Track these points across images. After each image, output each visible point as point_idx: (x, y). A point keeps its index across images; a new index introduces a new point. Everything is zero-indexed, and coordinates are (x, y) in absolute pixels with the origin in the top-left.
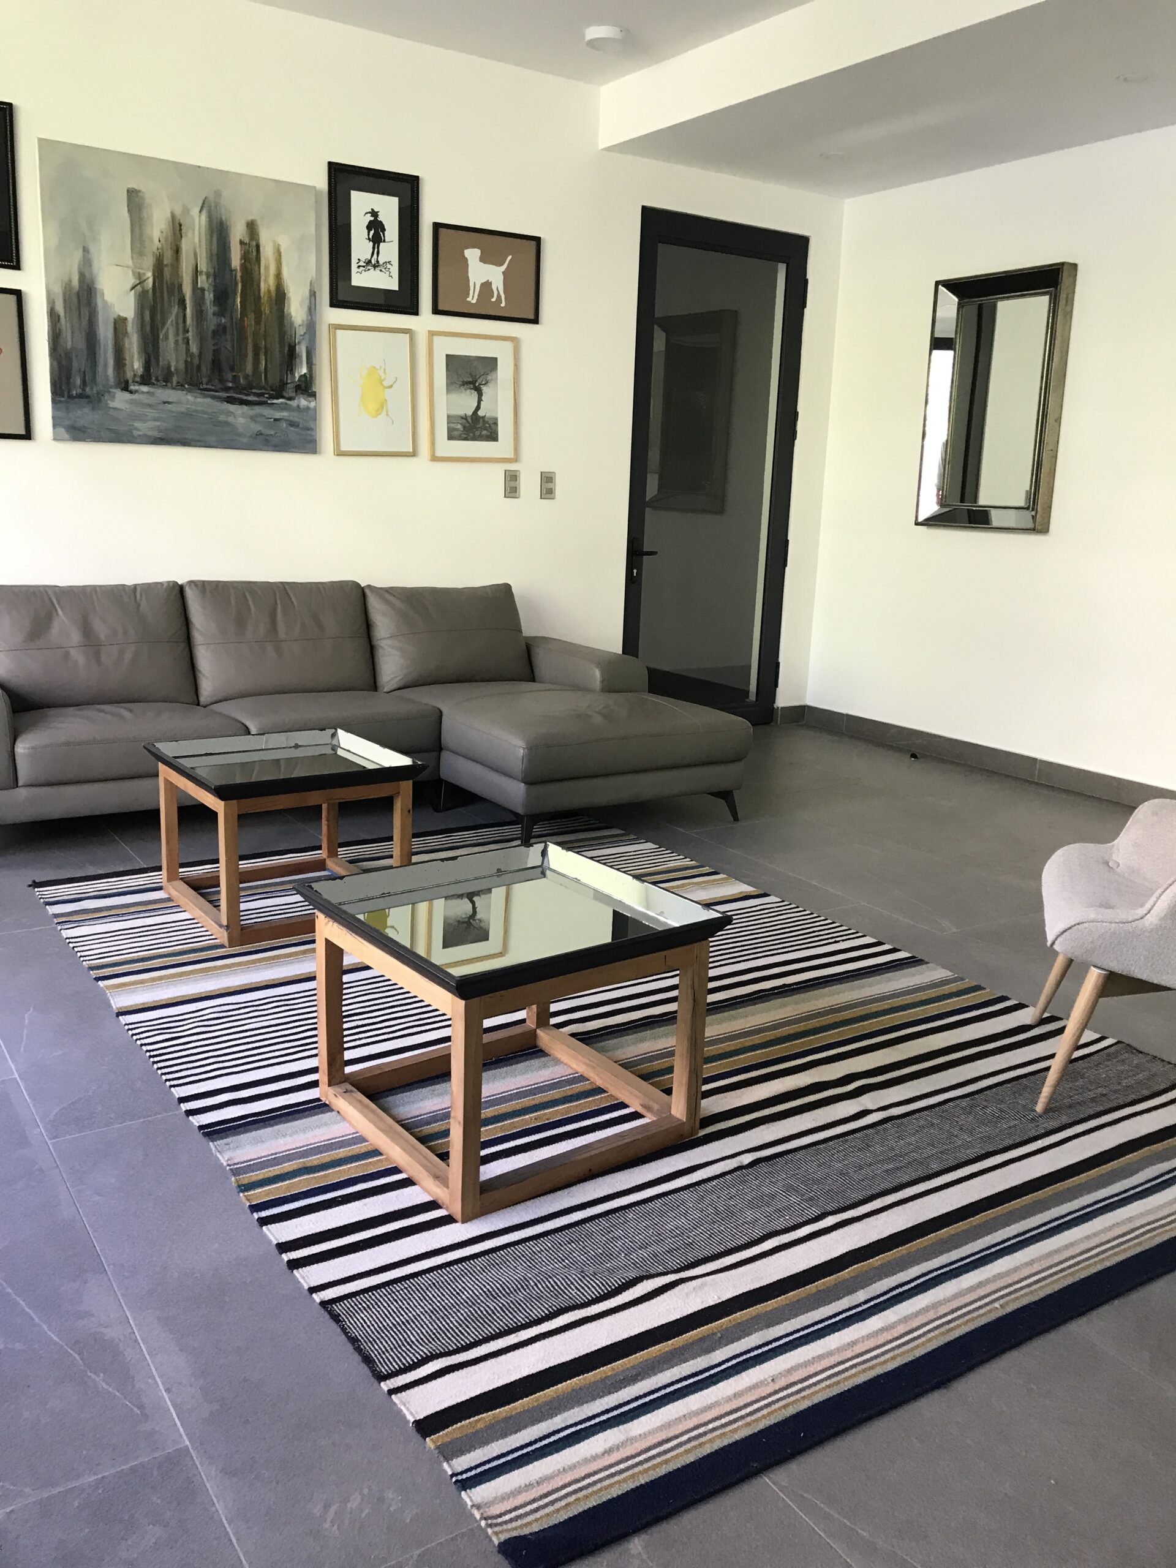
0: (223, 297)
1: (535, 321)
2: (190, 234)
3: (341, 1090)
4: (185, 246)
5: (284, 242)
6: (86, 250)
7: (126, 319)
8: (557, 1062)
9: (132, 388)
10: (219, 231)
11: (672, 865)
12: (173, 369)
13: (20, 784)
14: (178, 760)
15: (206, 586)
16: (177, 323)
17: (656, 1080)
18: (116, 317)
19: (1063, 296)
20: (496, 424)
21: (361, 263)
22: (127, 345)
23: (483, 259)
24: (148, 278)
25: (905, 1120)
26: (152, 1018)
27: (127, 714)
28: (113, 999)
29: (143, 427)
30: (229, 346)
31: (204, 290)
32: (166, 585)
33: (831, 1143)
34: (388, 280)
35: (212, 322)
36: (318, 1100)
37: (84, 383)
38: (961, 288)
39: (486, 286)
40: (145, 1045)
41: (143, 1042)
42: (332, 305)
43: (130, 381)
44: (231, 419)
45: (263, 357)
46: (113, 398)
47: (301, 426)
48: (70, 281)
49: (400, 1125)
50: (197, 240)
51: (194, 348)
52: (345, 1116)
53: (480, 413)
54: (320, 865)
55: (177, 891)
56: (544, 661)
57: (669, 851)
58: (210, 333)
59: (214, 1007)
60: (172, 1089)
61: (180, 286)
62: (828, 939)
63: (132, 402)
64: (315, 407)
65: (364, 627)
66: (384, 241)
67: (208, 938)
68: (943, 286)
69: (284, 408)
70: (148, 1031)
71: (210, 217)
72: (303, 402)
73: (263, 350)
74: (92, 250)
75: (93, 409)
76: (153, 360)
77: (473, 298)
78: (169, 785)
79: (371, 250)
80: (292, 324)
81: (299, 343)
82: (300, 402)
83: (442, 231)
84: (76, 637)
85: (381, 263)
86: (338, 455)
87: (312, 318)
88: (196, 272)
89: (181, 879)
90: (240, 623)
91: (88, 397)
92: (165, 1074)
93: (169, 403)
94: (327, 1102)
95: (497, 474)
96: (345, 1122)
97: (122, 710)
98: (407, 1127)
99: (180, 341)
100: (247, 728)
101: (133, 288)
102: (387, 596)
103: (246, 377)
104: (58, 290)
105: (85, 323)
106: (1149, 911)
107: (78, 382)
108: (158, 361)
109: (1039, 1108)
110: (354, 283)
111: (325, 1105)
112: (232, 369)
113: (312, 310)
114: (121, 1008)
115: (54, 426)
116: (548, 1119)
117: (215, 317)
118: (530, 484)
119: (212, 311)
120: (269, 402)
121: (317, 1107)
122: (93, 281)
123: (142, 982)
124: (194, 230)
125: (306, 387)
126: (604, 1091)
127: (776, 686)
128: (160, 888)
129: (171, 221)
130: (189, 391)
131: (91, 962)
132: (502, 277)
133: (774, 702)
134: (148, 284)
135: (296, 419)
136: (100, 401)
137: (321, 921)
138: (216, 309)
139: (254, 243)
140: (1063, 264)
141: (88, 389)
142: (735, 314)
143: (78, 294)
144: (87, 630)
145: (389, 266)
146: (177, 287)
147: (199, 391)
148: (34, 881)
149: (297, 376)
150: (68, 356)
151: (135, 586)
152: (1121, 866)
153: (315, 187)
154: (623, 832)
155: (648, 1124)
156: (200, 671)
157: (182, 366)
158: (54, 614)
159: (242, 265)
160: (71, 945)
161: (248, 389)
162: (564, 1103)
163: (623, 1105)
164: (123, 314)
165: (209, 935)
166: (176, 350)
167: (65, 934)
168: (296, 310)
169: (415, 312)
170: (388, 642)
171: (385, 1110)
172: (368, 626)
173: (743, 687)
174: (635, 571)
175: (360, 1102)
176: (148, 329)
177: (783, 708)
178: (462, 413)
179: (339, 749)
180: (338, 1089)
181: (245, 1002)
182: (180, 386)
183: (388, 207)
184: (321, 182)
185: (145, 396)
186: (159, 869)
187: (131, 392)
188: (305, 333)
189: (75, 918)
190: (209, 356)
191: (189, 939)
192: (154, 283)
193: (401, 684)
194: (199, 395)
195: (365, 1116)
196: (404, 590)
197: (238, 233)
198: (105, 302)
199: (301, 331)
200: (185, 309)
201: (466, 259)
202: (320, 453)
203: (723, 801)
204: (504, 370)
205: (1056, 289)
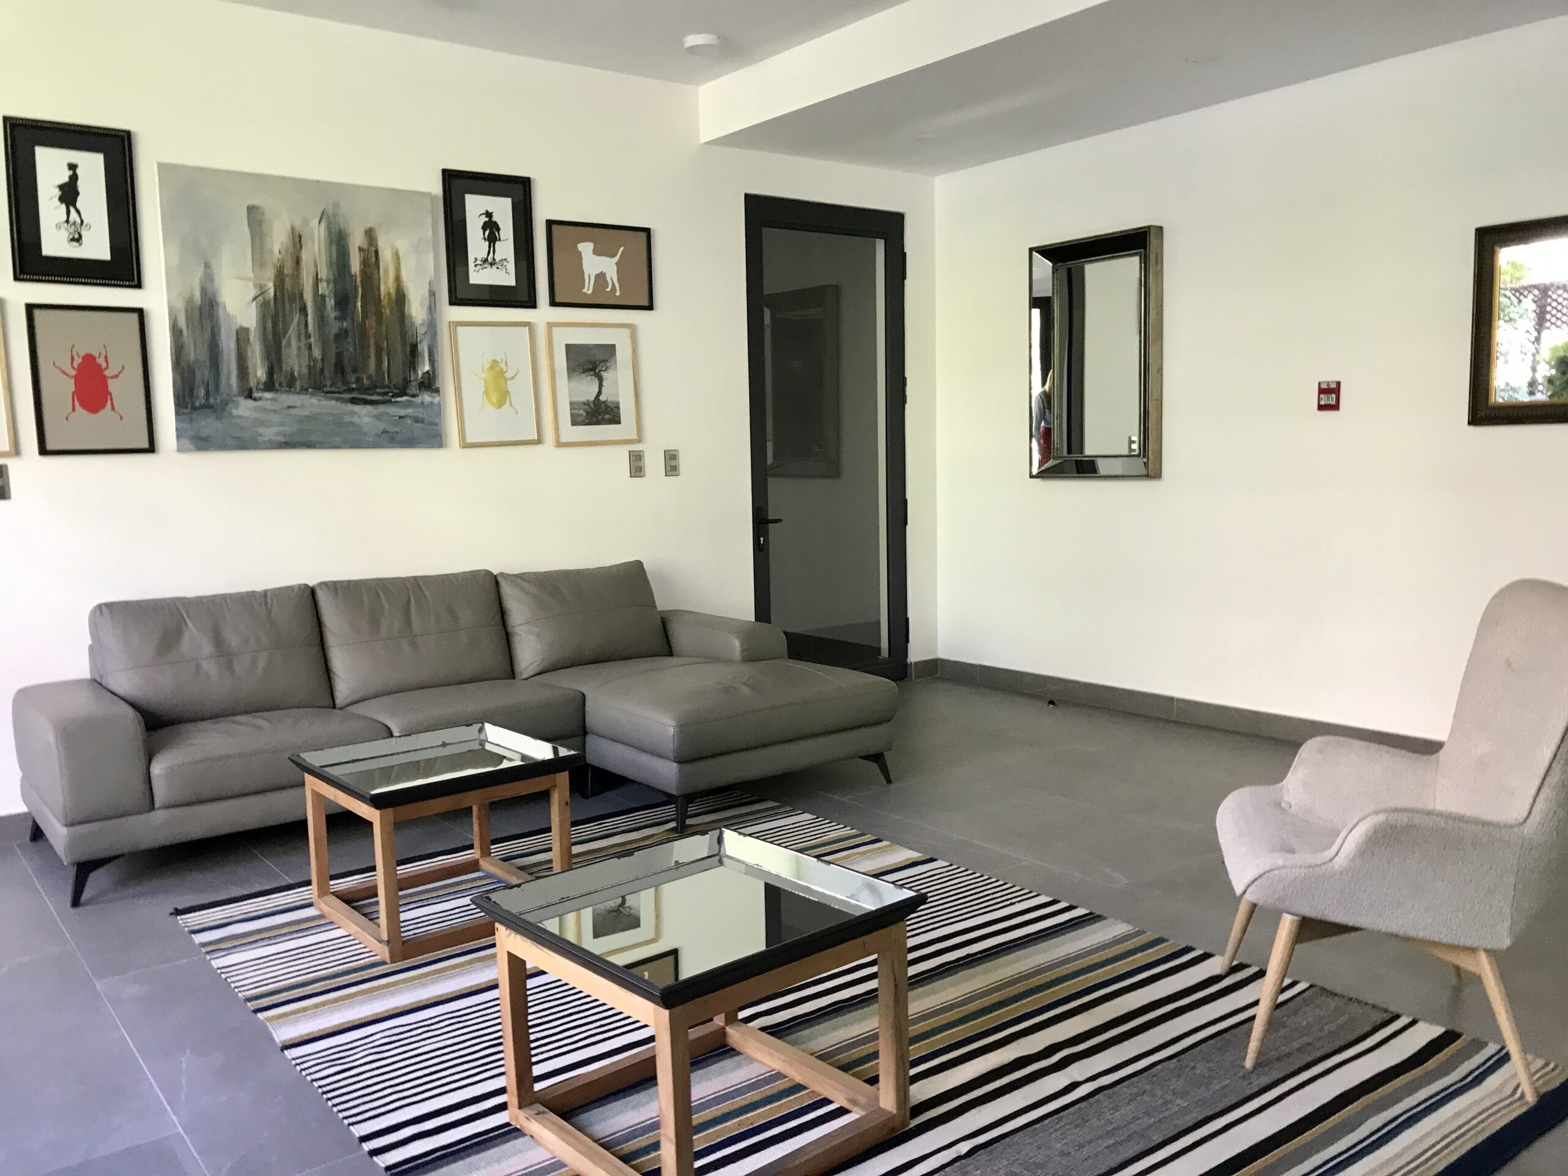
0: (344, 302)
1: (650, 307)
2: (309, 244)
3: (533, 1113)
4: (305, 255)
5: (402, 245)
6: (207, 266)
7: (248, 329)
8: (751, 1060)
9: (256, 395)
10: (338, 240)
11: (833, 835)
12: (296, 374)
13: (157, 805)
14: (325, 769)
15: (338, 585)
16: (299, 330)
17: (857, 1069)
18: (238, 327)
19: (1152, 257)
20: (618, 407)
21: (478, 262)
22: (249, 354)
23: (596, 252)
24: (269, 289)
25: (1116, 1089)
26: (319, 1049)
27: (265, 724)
28: (275, 1032)
29: (269, 433)
30: (351, 349)
31: (325, 296)
32: (296, 588)
33: (1046, 1122)
34: (506, 277)
35: (334, 327)
36: (508, 1124)
37: (207, 394)
38: (1052, 253)
39: (601, 277)
40: (316, 1080)
41: (314, 1077)
42: (451, 303)
43: (254, 390)
44: (356, 420)
45: (386, 358)
46: (237, 407)
47: (425, 422)
48: (192, 296)
49: (600, 1144)
50: (316, 250)
51: (317, 353)
52: (539, 1140)
53: (602, 398)
54: (473, 866)
55: (329, 906)
56: (681, 636)
57: (827, 821)
58: (332, 337)
59: (384, 1031)
60: (351, 1128)
61: (301, 295)
62: (1003, 901)
63: (256, 409)
64: (439, 402)
65: (499, 616)
66: (500, 240)
67: (367, 955)
68: (1037, 252)
69: (408, 405)
70: (318, 1064)
71: (329, 228)
72: (426, 398)
73: (386, 350)
74: (214, 265)
75: (218, 418)
76: (276, 368)
77: (588, 289)
78: (317, 795)
79: (488, 249)
80: (412, 323)
81: (421, 341)
82: (424, 398)
83: (555, 227)
84: (207, 648)
85: (497, 260)
86: (463, 447)
87: (432, 317)
88: (317, 280)
89: (333, 893)
90: (375, 623)
91: (212, 407)
92: (341, 1111)
93: (293, 407)
94: (518, 1127)
95: (622, 455)
96: (540, 1147)
97: (258, 720)
98: (606, 1146)
99: (303, 346)
100: (389, 729)
101: (255, 298)
102: (520, 581)
103: (369, 377)
104: (180, 305)
105: (207, 335)
106: (1337, 854)
107: (202, 392)
108: (281, 367)
109: (1249, 1063)
110: (472, 281)
111: (516, 1130)
112: (355, 371)
113: (432, 309)
114: (285, 1041)
115: (178, 437)
116: (752, 1124)
117: (337, 321)
118: (654, 463)
119: (333, 316)
120: (393, 400)
121: (508, 1133)
122: (214, 294)
123: (305, 1009)
124: (313, 241)
125: (429, 384)
126: (805, 1088)
127: (907, 641)
128: (310, 905)
129: (290, 232)
130: (313, 394)
131: (247, 993)
132: (615, 268)
133: (906, 656)
134: (269, 294)
135: (420, 415)
136: (223, 409)
137: (502, 931)
138: (337, 313)
139: (373, 249)
140: (1149, 227)
141: (211, 400)
142: (836, 289)
143: (200, 308)
144: (218, 640)
145: (505, 263)
146: (297, 295)
147: (323, 394)
148: (176, 909)
149: (420, 373)
150: (191, 371)
151: (266, 592)
152: (1293, 807)
153: (431, 193)
154: (777, 804)
155: (857, 1120)
156: (334, 673)
157: (305, 371)
158: (183, 626)
159: (361, 271)
160: (223, 976)
161: (372, 389)
162: (765, 1105)
163: (826, 1102)
164: (245, 325)
165: (368, 952)
166: (298, 355)
167: (215, 964)
168: (417, 310)
169: (531, 304)
170: (522, 627)
171: (580, 1129)
172: (503, 613)
173: (874, 645)
174: (762, 539)
175: (554, 1123)
176: (270, 337)
177: (915, 663)
178: (583, 399)
179: (487, 744)
180: (529, 1111)
181: (415, 1023)
182: (304, 390)
183: (502, 208)
184: (436, 188)
185: (269, 402)
186: (308, 883)
187: (255, 399)
188: (426, 332)
189: (223, 946)
190: (332, 359)
191: (348, 957)
192: (275, 295)
193: (538, 670)
194: (322, 398)
195: (563, 1140)
196: (537, 575)
197: (356, 241)
198: (227, 315)
199: (421, 330)
200: (306, 315)
201: (580, 252)
202: (446, 446)
203: (875, 765)
204: (623, 355)
205: (1145, 249)
